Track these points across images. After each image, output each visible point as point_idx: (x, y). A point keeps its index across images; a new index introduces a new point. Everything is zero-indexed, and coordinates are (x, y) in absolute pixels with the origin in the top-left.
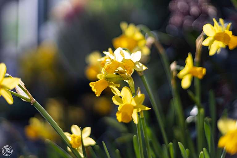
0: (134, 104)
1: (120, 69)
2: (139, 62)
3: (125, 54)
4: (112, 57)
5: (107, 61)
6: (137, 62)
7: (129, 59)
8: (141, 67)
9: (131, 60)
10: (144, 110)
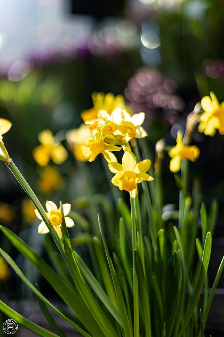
0: (137, 171)
1: (118, 132)
2: (140, 126)
3: (125, 115)
4: (109, 118)
5: (100, 124)
6: (138, 126)
7: (130, 121)
8: (141, 133)
9: (131, 123)
10: (147, 180)
